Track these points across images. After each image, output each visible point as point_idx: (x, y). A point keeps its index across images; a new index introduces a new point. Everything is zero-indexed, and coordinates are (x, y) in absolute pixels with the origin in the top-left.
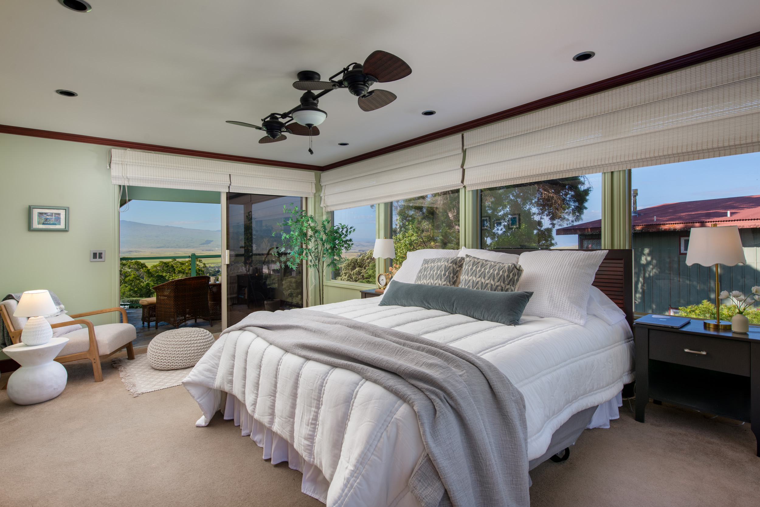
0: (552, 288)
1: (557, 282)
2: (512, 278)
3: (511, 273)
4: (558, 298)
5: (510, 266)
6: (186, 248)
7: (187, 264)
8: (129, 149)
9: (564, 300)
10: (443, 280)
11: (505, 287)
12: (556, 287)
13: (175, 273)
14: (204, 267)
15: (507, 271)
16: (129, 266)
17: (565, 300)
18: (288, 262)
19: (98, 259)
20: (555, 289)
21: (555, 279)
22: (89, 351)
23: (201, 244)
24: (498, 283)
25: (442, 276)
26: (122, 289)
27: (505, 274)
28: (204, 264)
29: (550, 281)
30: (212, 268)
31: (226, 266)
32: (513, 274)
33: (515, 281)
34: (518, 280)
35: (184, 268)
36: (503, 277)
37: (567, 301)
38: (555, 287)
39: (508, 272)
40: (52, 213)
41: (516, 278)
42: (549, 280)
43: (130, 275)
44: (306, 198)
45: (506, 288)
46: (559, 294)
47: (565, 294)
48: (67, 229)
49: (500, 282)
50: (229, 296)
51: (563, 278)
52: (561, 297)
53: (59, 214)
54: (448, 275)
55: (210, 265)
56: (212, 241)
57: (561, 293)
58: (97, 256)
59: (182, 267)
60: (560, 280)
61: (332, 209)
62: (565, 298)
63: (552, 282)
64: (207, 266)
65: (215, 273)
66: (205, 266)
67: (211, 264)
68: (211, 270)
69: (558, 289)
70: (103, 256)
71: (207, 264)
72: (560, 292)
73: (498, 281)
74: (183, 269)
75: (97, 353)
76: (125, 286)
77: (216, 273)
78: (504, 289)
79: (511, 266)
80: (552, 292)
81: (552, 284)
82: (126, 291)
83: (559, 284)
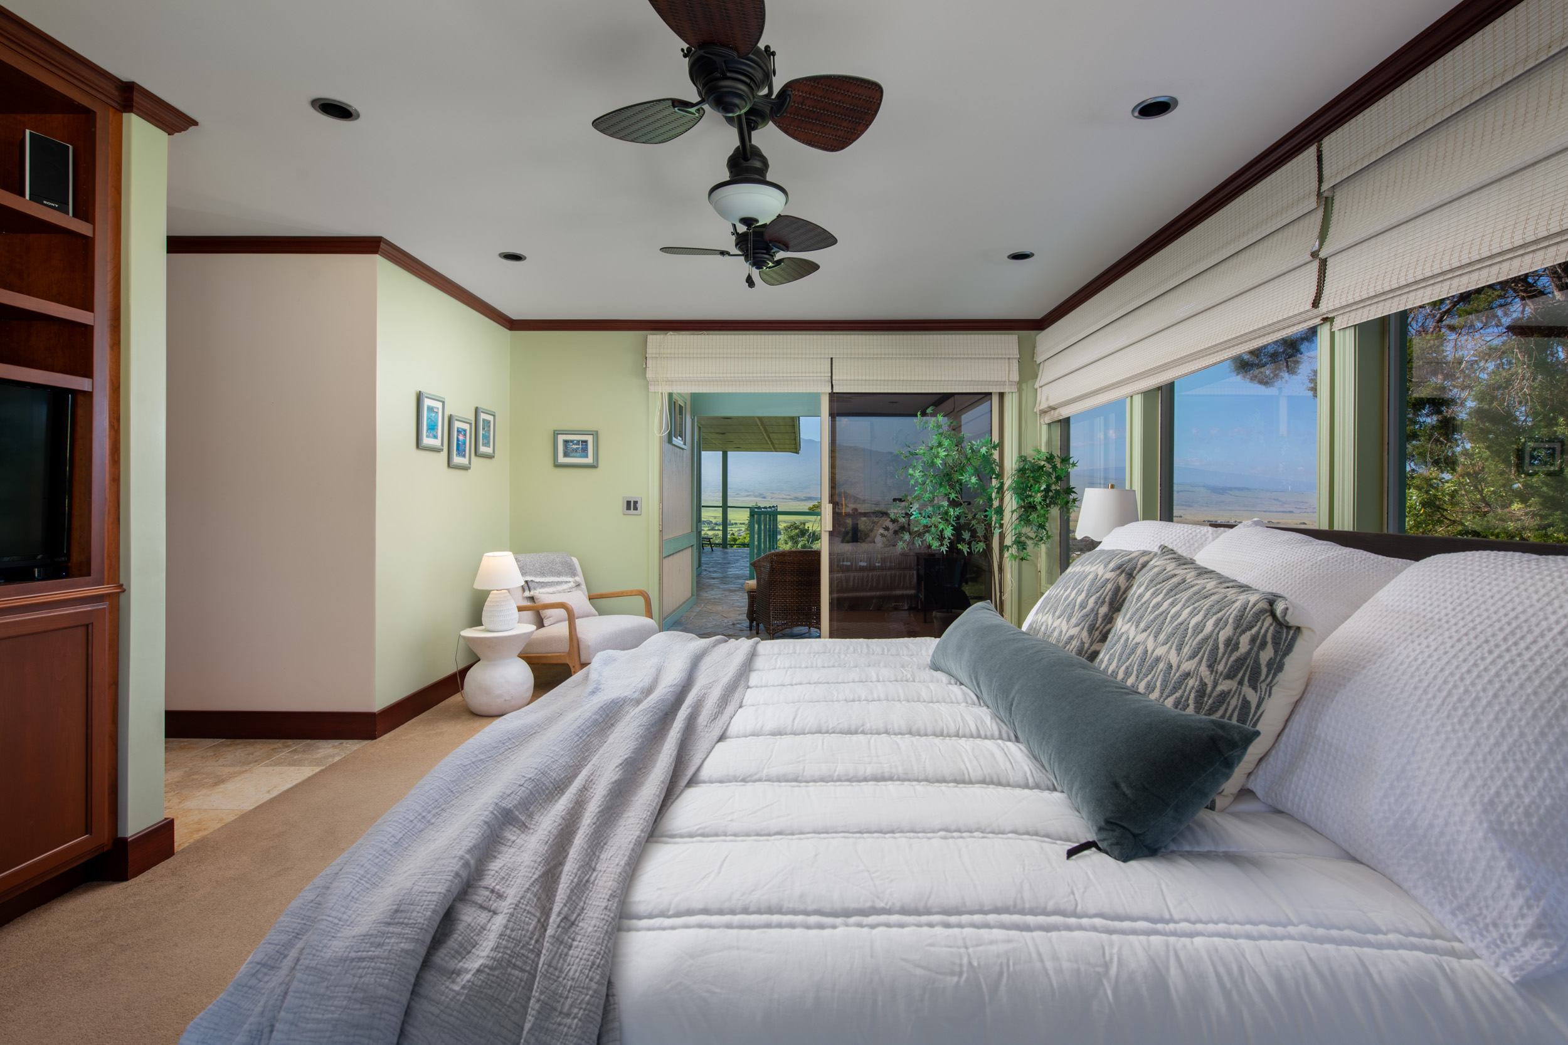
0: (1416, 735)
1: (1455, 709)
2: (1249, 653)
3: (1244, 632)
4: (1434, 790)
5: (1250, 604)
8: (671, 333)
9: (1460, 809)
10: (1073, 621)
11: (1215, 684)
12: (1438, 733)
15: (1231, 621)
17: (1465, 812)
18: (927, 535)
19: (632, 511)
20: (1432, 741)
21: (1449, 694)
22: (569, 653)
24: (1191, 662)
25: (1077, 607)
27: (1222, 633)
29: (1420, 700)
31: (828, 534)
32: (1253, 640)
33: (1264, 671)
34: (1276, 666)
36: (1211, 642)
37: (1471, 818)
38: (1432, 731)
39: (1235, 629)
40: (578, 441)
41: (1267, 655)
42: (1420, 692)
44: (1001, 395)
45: (1220, 688)
46: (1442, 771)
47: (1472, 777)
48: (595, 464)
49: (1197, 659)
50: (835, 595)
51: (1496, 696)
52: (1448, 788)
53: (586, 442)
54: (1092, 610)
57: (1454, 767)
58: (631, 506)
60: (1472, 706)
61: (1064, 413)
62: (1467, 799)
63: (1428, 705)
69: (1443, 747)
70: (639, 505)
72: (1448, 763)
73: (1191, 658)
75: (577, 658)
78: (1209, 689)
79: (1254, 605)
80: (1413, 753)
81: (1424, 713)
83: (1460, 722)
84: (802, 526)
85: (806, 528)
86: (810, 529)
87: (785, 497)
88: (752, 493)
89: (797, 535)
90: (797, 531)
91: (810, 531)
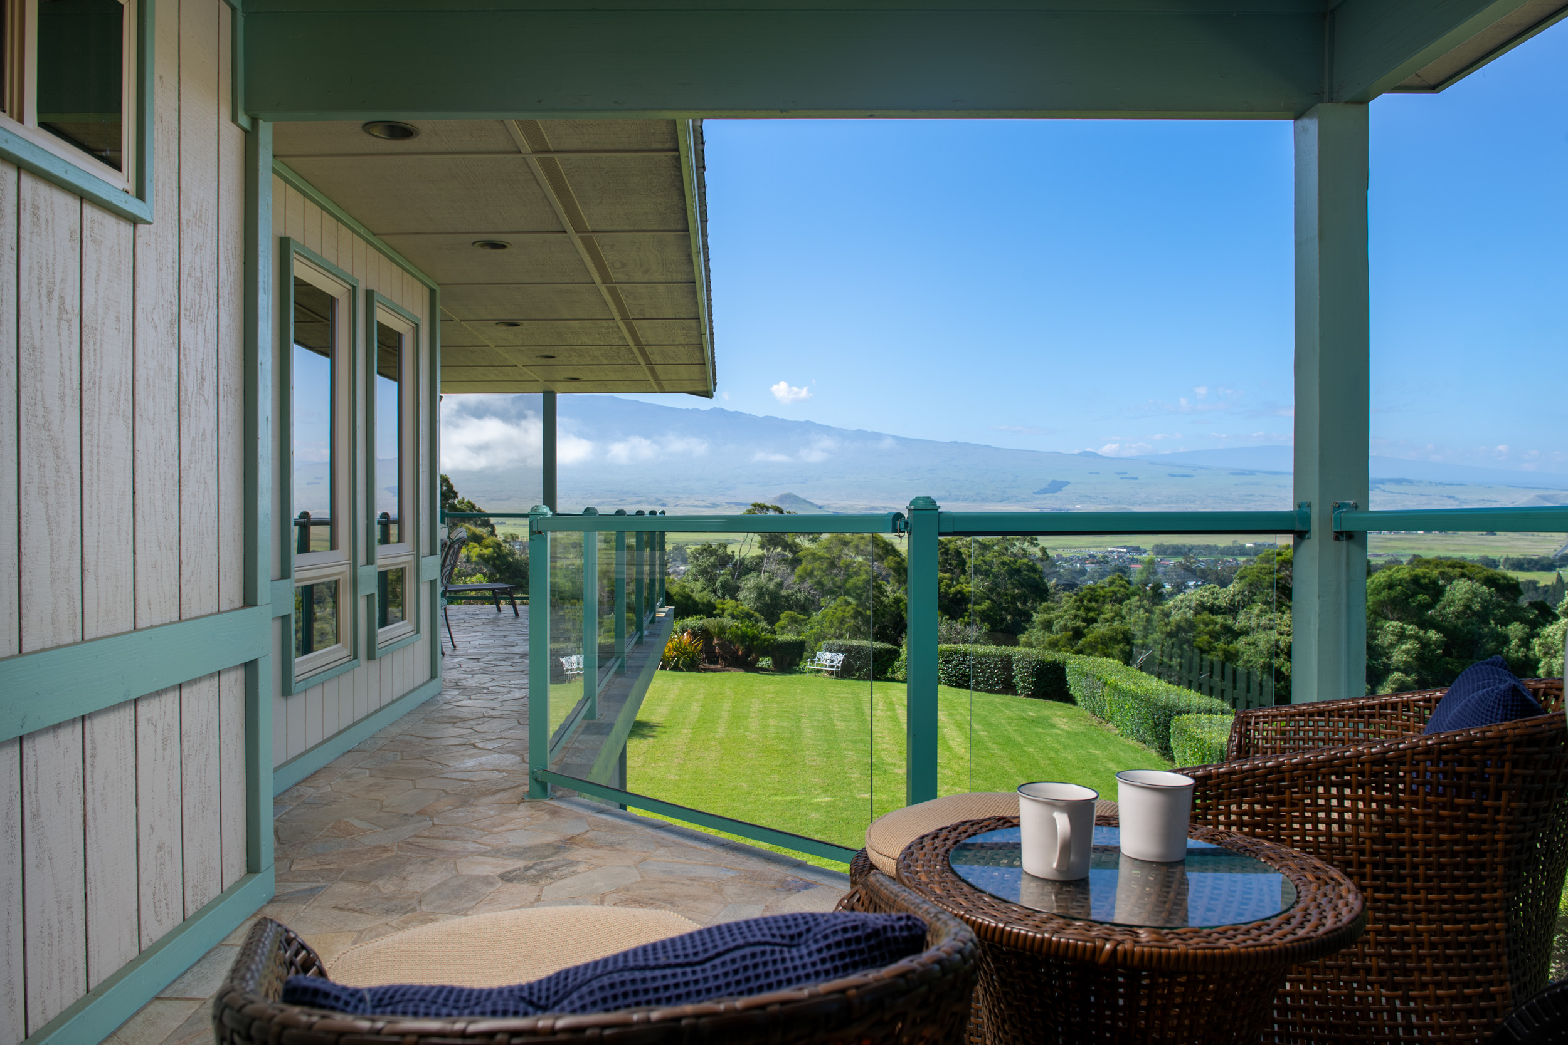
6: (1001, 501)
7: (996, 548)
13: (964, 572)
14: (1041, 560)
16: (857, 547)
23: (1039, 493)
26: (840, 609)
28: (1044, 550)
30: (1066, 560)
35: (988, 559)
43: (856, 573)
55: (1060, 551)
56: (1067, 483)
59: (983, 555)
64: (1051, 553)
65: (1074, 578)
66: (1046, 556)
67: (1064, 548)
68: (1064, 567)
71: (1050, 548)
74: (984, 561)
76: (846, 601)
77: (1076, 575)
82: (847, 615)
84: (722, 549)
85: (729, 552)
86: (736, 553)
87: (696, 503)
88: (644, 499)
89: (713, 566)
90: (712, 559)
91: (737, 558)
